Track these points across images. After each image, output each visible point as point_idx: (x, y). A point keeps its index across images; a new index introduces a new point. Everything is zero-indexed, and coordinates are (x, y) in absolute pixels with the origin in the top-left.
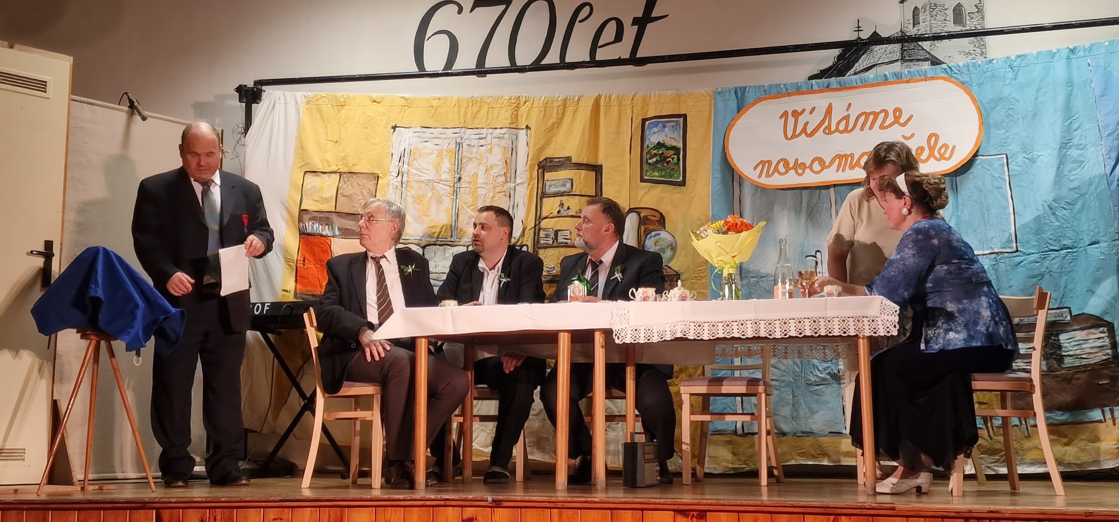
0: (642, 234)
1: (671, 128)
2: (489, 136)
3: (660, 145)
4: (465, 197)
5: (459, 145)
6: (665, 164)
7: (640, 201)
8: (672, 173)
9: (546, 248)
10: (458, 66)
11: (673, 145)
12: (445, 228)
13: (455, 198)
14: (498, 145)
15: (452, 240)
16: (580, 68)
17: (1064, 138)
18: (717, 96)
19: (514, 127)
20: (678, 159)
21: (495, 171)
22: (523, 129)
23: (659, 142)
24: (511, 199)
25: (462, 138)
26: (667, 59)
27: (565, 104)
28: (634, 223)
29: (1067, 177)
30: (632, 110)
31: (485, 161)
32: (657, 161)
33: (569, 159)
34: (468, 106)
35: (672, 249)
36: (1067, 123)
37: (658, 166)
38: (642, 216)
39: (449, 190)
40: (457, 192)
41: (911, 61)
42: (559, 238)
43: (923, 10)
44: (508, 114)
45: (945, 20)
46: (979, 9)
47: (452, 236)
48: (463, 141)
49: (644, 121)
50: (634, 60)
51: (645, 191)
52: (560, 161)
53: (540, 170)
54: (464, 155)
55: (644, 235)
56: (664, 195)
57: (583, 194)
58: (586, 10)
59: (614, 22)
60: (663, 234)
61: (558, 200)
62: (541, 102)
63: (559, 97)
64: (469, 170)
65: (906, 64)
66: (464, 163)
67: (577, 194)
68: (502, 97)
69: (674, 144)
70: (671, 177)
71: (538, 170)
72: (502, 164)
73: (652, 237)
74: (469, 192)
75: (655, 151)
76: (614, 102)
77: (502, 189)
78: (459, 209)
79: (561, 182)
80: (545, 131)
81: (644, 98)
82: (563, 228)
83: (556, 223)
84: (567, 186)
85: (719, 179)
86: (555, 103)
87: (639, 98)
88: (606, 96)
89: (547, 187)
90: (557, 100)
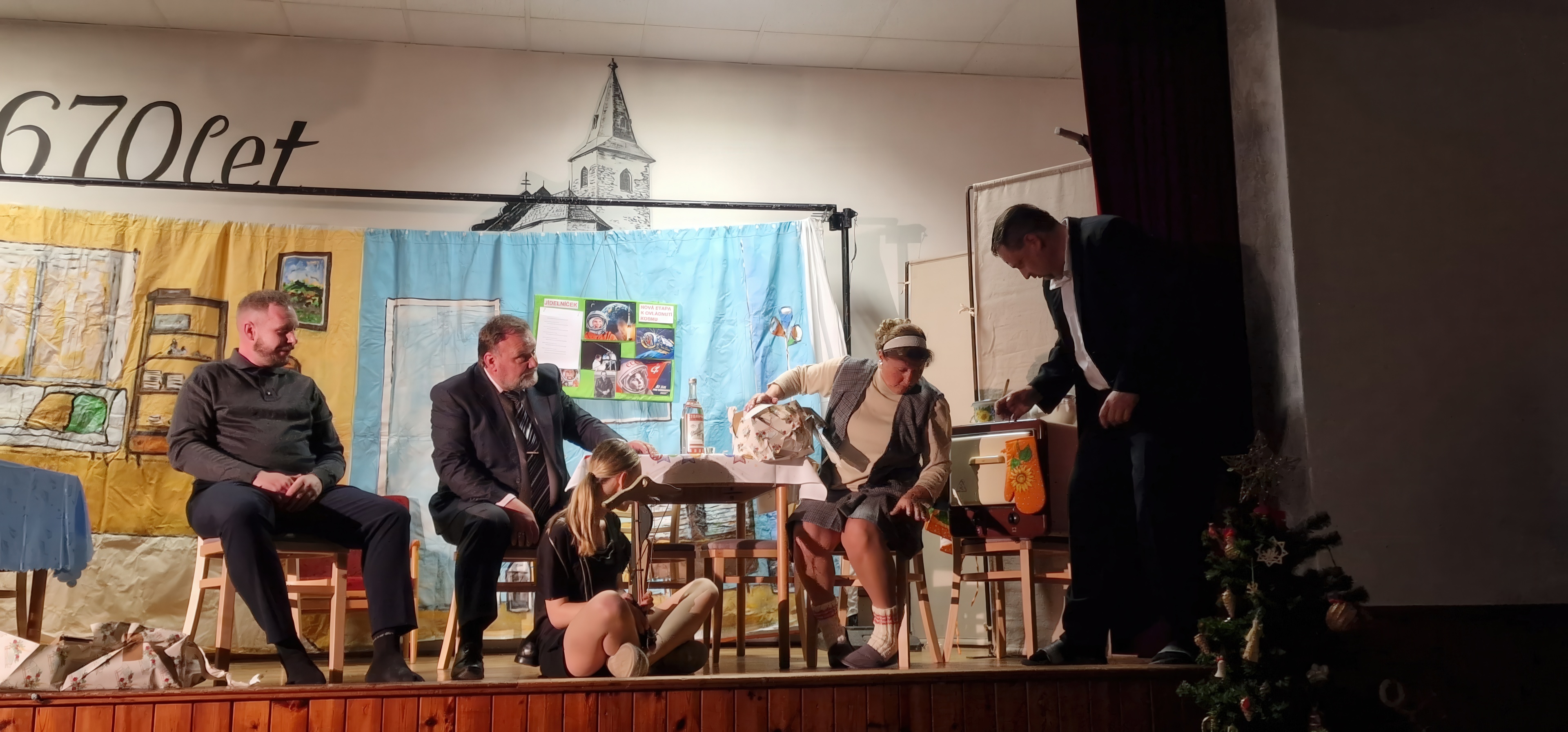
1: (314, 266)
2: (84, 258)
3: (299, 284)
4: (46, 328)
5: (43, 265)
6: (304, 306)
8: (312, 316)
9: (150, 393)
10: (46, 171)
11: (316, 286)
12: (14, 364)
13: (31, 328)
14: (97, 270)
15: (24, 378)
16: (209, 190)
17: (718, 312)
18: (369, 237)
19: (118, 248)
20: (320, 301)
21: (91, 299)
22: (129, 252)
23: (298, 281)
24: (109, 333)
25: (47, 257)
26: (314, 191)
27: (186, 228)
29: (718, 350)
30: (267, 243)
31: (76, 286)
33: (187, 291)
34: (58, 219)
36: (722, 298)
39: (24, 317)
40: (35, 319)
41: (578, 220)
42: (168, 383)
43: (591, 172)
44: (112, 235)
45: (612, 184)
46: (644, 176)
47: (23, 374)
48: (48, 260)
49: (281, 256)
50: (274, 188)
52: (175, 293)
53: (150, 303)
54: (48, 277)
57: (202, 333)
58: (219, 125)
59: (253, 142)
61: (169, 338)
62: (156, 223)
63: (179, 220)
64: (56, 294)
65: (573, 223)
66: (48, 287)
67: (195, 332)
68: (104, 212)
69: (317, 284)
70: (310, 321)
71: (146, 303)
72: (100, 291)
74: (53, 322)
75: (293, 291)
76: (246, 232)
77: (98, 322)
78: (37, 341)
79: (176, 317)
80: (159, 257)
81: (283, 231)
82: (175, 372)
83: (165, 365)
84: (182, 322)
85: (368, 329)
86: (173, 226)
87: (276, 230)
88: (237, 224)
89: (157, 323)
90: (177, 224)
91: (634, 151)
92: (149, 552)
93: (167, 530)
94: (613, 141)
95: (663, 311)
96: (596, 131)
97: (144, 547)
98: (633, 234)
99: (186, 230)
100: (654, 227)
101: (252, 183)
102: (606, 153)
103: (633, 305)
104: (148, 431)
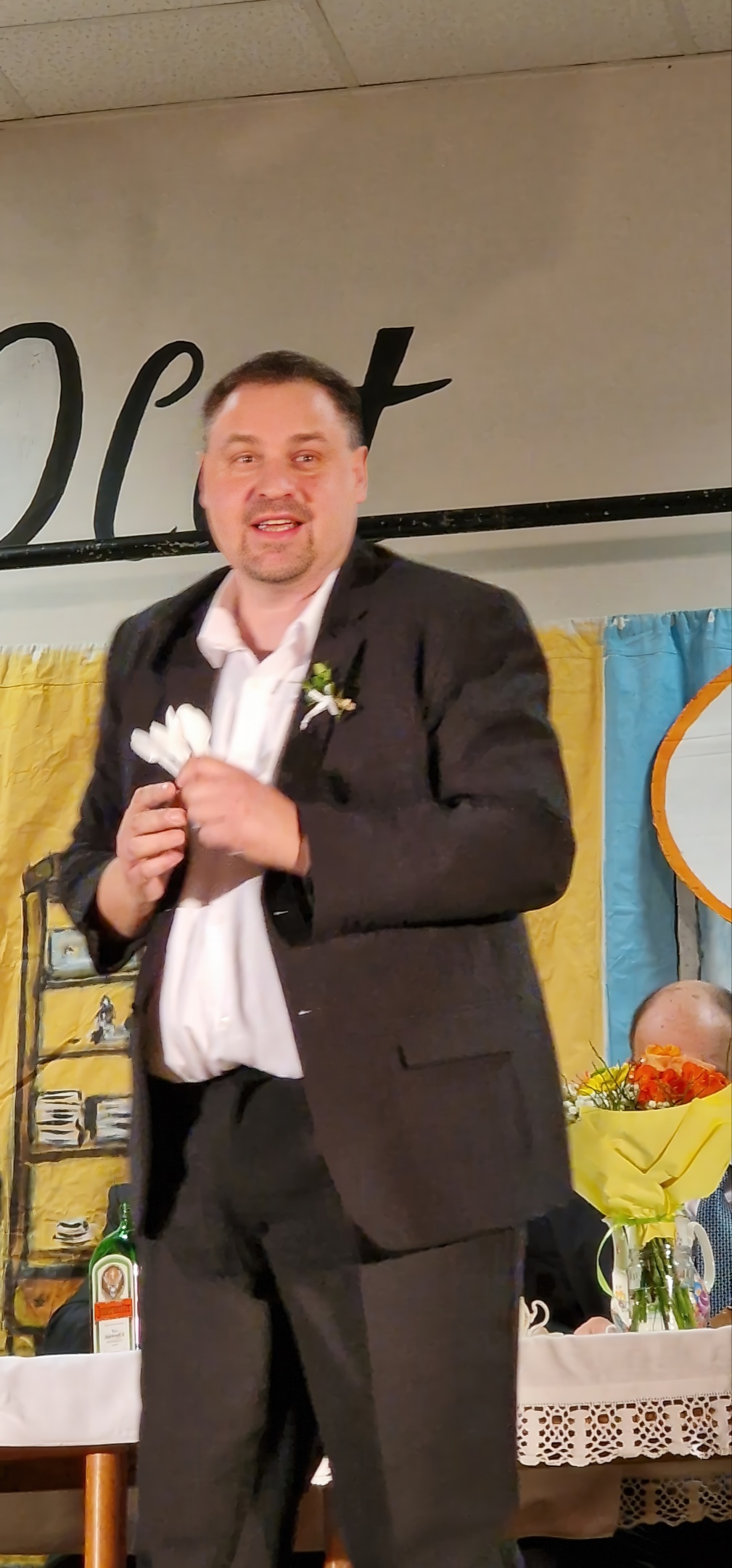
9: (56, 1157)
18: (616, 644)
53: (33, 897)
58: (181, 367)
61: (91, 996)
71: (24, 896)
80: (45, 764)
82: (112, 1091)
83: (86, 1076)
86: (77, 670)
89: (56, 954)
90: (85, 662)
104: (61, 1265)
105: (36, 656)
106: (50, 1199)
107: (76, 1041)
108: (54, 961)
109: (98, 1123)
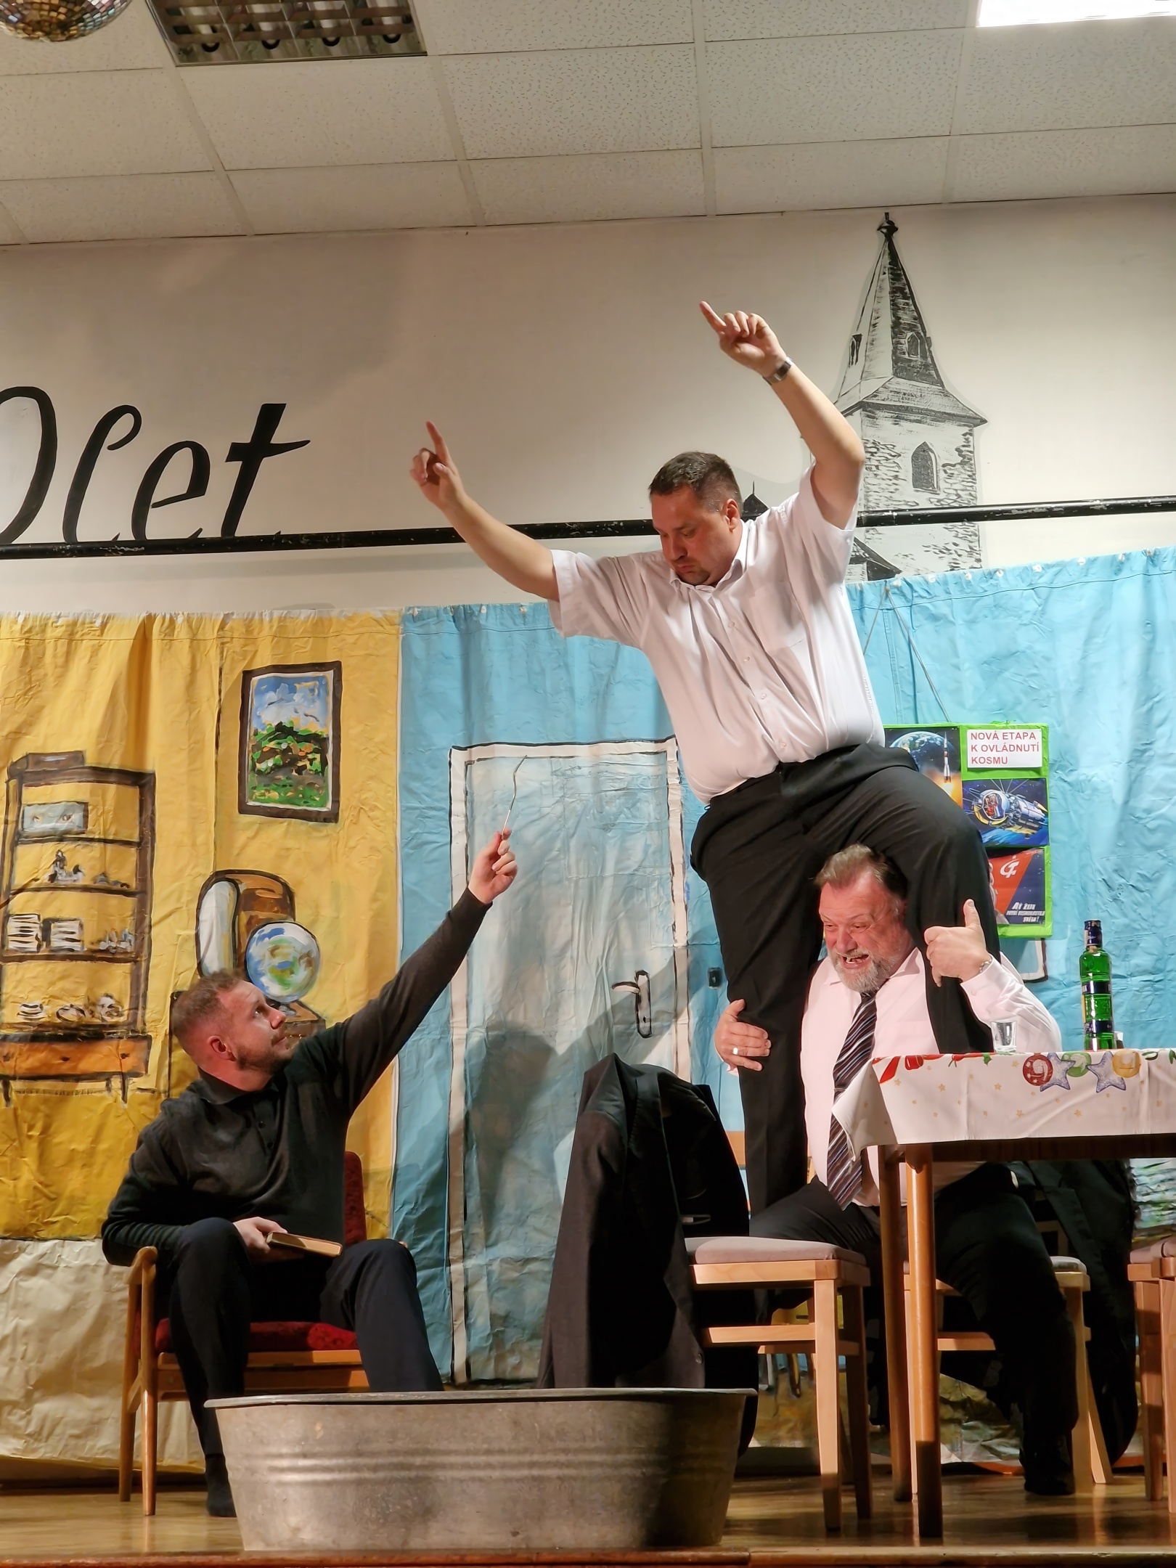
0: (243, 929)
1: (308, 692)
3: (283, 731)
6: (294, 773)
7: (238, 855)
8: (309, 792)
9: (21, 959)
11: (313, 731)
16: (110, 554)
17: (1138, 739)
18: (411, 626)
20: (324, 762)
23: (281, 723)
26: (304, 541)
27: (72, 634)
28: (225, 907)
29: (1142, 822)
30: (222, 653)
32: (276, 768)
33: (78, 756)
35: (310, 963)
36: (1145, 708)
37: (278, 777)
38: (241, 891)
42: (52, 938)
45: (896, 477)
46: (964, 457)
49: (247, 675)
50: (229, 542)
51: (250, 833)
52: (58, 762)
53: (13, 782)
55: (248, 932)
56: (291, 843)
57: (111, 837)
58: (125, 426)
59: (187, 452)
60: (291, 932)
61: (50, 850)
62: (18, 627)
63: (59, 617)
67: (97, 837)
69: (315, 728)
70: (305, 802)
71: (7, 782)
73: (265, 936)
75: (272, 745)
76: (182, 632)
79: (59, 809)
80: (25, 694)
81: (248, 625)
82: (64, 915)
83: (45, 904)
84: (73, 817)
85: (418, 811)
86: (49, 630)
87: (235, 625)
88: (164, 618)
89: (27, 821)
90: (54, 625)
91: (937, 404)
92: (33, 1271)
93: (64, 1227)
94: (893, 387)
95: (1019, 742)
96: (857, 369)
97: (23, 1261)
98: (946, 583)
99: (72, 635)
100: (990, 562)
101: (186, 536)
102: (879, 414)
103: (952, 733)
104: (21, 1033)
105: (21, 619)
106: (15, 987)
107: (38, 880)
108: (25, 826)
109: (52, 936)
